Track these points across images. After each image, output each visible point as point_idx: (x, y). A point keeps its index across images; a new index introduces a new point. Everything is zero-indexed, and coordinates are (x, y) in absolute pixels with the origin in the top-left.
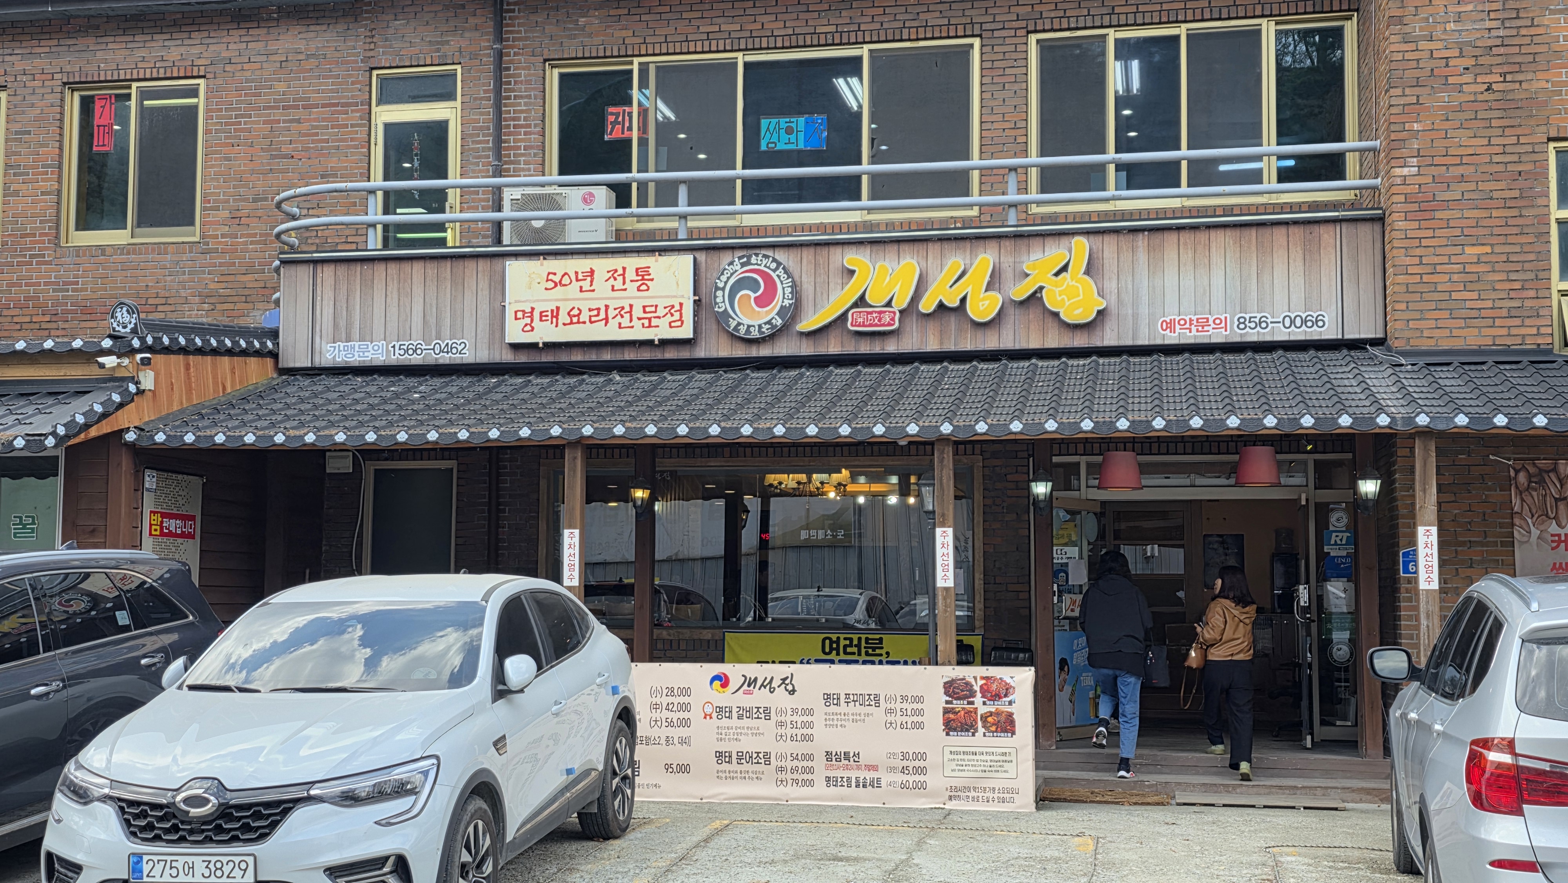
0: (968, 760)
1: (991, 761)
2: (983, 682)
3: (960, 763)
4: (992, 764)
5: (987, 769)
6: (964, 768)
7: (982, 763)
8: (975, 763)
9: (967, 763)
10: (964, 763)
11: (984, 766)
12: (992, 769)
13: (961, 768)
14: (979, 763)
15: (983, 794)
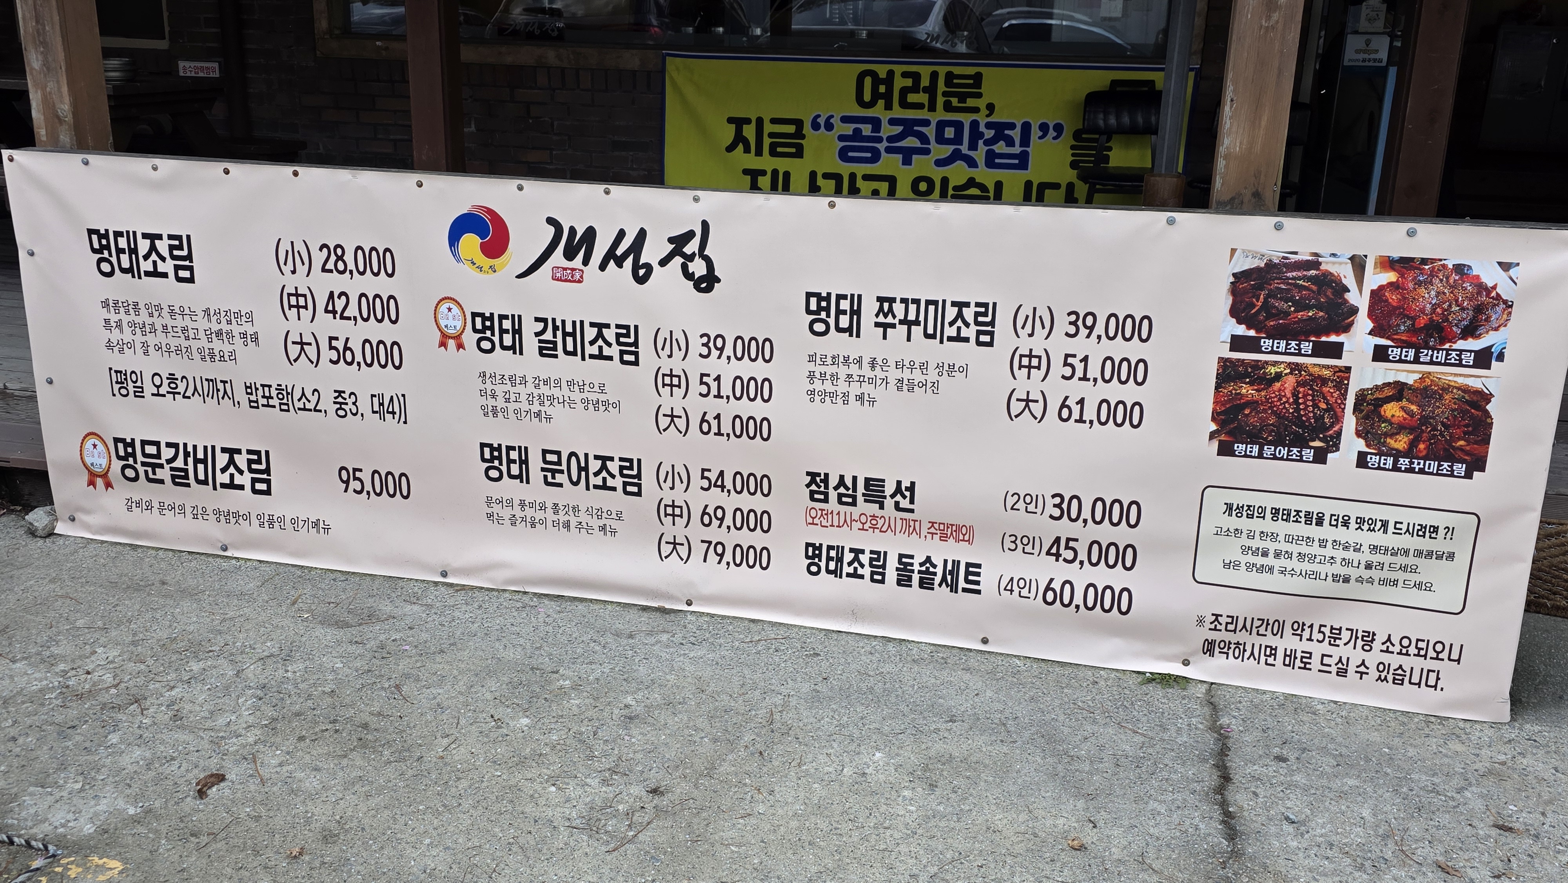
0: (1289, 539)
1: (1374, 548)
2: (1390, 277)
3: (1256, 543)
4: (1376, 558)
5: (1353, 573)
6: (1270, 561)
7: (1340, 554)
8: (1315, 549)
9: (1284, 547)
10: (1272, 547)
11: (1346, 562)
12: (1375, 574)
13: (1260, 560)
14: (1329, 552)
15: (1325, 648)
